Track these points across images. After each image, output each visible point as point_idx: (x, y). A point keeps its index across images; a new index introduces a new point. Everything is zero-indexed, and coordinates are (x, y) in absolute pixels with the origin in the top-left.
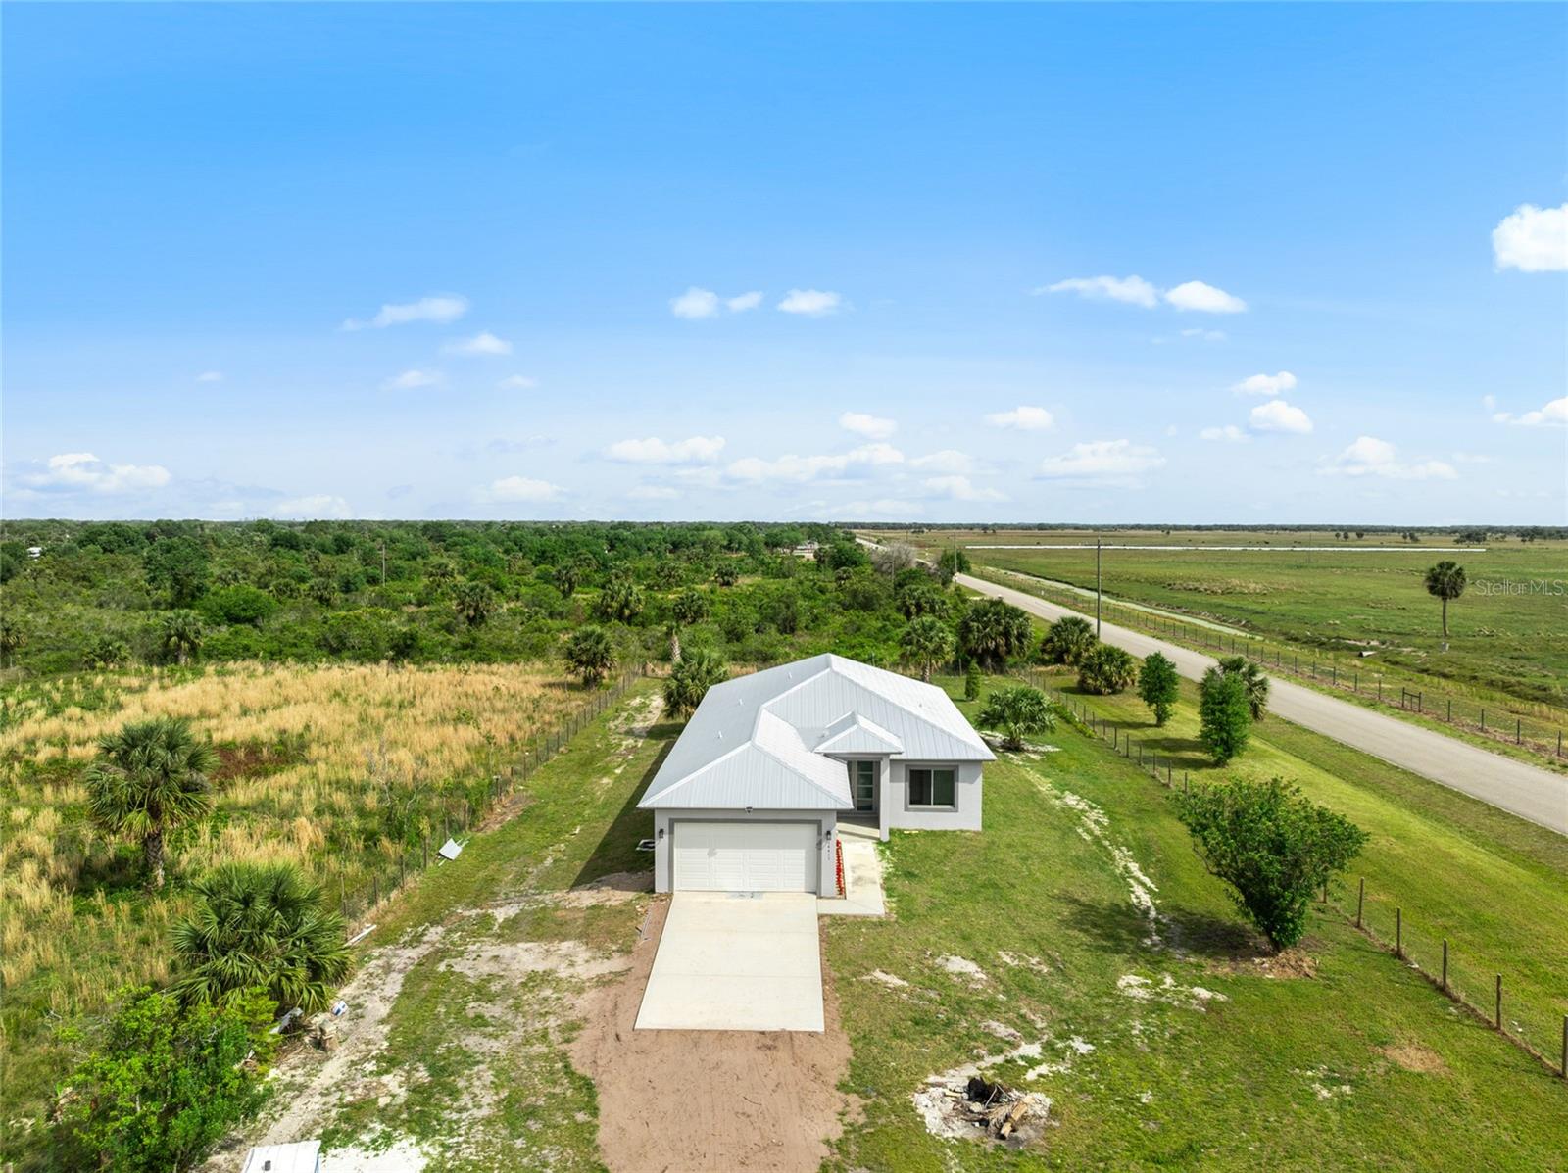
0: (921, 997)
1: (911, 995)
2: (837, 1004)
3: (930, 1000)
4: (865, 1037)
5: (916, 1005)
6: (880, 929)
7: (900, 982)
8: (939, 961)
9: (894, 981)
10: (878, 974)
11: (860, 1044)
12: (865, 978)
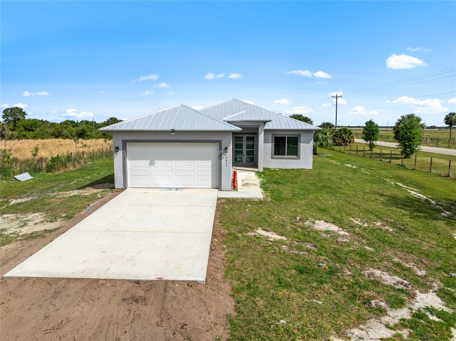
0: (300, 249)
1: (290, 246)
2: (223, 254)
3: (308, 251)
4: (249, 286)
5: (297, 255)
6: (260, 205)
7: (278, 237)
8: (307, 223)
9: (273, 236)
10: (260, 231)
11: (243, 296)
12: (249, 234)
